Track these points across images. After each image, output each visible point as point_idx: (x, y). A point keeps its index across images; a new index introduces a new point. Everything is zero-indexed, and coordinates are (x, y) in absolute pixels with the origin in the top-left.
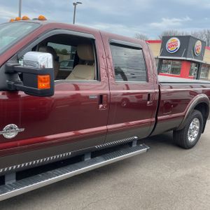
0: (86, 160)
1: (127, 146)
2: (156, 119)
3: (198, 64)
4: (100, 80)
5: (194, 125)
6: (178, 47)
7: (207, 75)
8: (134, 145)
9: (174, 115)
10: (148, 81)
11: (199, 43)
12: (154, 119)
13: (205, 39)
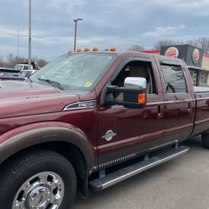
0: (146, 159)
1: (172, 148)
2: (194, 123)
3: (197, 71)
4: (157, 94)
6: (177, 55)
7: (205, 82)
8: (177, 147)
9: (205, 120)
10: (187, 92)
11: (196, 52)
12: (192, 124)
13: (200, 46)
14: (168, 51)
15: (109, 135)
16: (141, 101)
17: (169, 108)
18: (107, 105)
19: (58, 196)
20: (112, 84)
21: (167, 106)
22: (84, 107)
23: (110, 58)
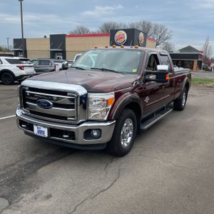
8: (166, 109)
11: (141, 35)
14: (117, 34)
23: (139, 53)
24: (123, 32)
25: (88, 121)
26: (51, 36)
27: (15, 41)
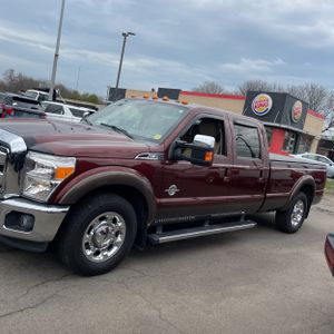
2: (265, 195)
4: (226, 156)
5: (298, 208)
6: (269, 107)
8: (242, 220)
10: (260, 158)
11: (298, 105)
12: (263, 196)
13: (306, 98)
14: (258, 98)
15: (172, 190)
16: (208, 159)
17: (242, 174)
18: (174, 159)
19: (119, 239)
20: (182, 139)
21: (241, 171)
22: (153, 158)
23: (181, 111)
24: (268, 97)
25: (22, 198)
26: (160, 89)
27: (112, 90)
